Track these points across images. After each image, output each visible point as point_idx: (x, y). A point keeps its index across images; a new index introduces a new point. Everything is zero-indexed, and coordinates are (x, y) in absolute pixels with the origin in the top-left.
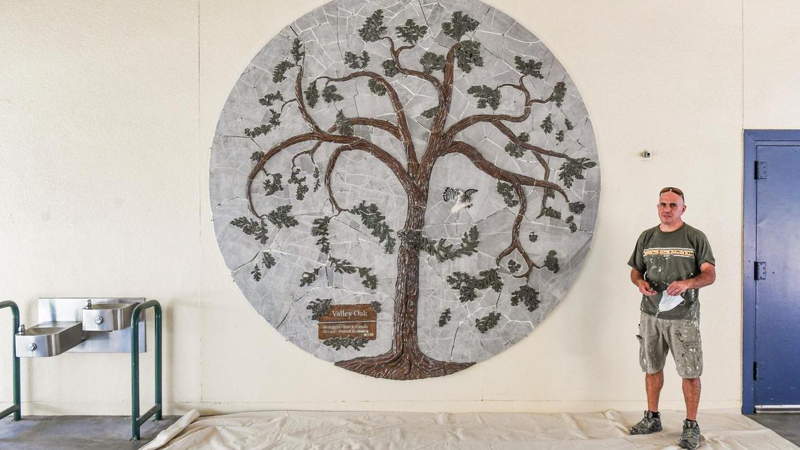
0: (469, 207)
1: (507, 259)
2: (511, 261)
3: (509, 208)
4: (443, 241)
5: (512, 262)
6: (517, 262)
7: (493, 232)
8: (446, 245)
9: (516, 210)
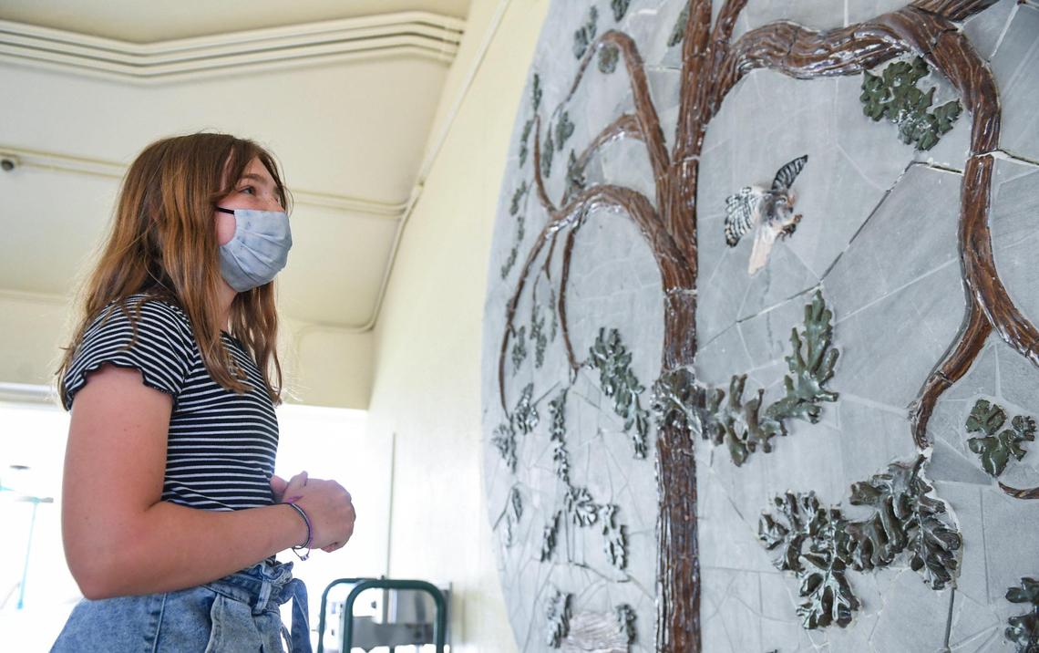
0: (790, 230)
1: (957, 404)
2: (982, 406)
3: (925, 156)
4: (740, 384)
5: (986, 416)
6: (1013, 410)
7: (884, 291)
8: (750, 394)
9: (956, 146)
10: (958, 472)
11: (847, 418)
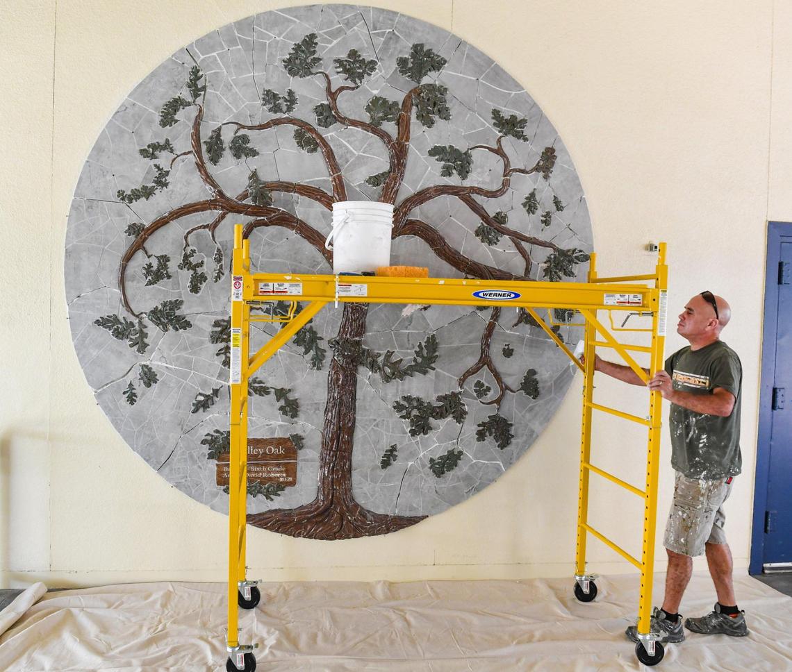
0: (425, 309)
1: (473, 380)
3: (478, 312)
4: (390, 354)
5: (479, 384)
6: (486, 384)
7: (456, 344)
8: (394, 359)
10: (470, 396)
11: (437, 376)
